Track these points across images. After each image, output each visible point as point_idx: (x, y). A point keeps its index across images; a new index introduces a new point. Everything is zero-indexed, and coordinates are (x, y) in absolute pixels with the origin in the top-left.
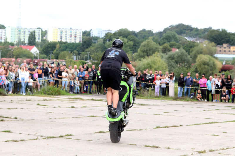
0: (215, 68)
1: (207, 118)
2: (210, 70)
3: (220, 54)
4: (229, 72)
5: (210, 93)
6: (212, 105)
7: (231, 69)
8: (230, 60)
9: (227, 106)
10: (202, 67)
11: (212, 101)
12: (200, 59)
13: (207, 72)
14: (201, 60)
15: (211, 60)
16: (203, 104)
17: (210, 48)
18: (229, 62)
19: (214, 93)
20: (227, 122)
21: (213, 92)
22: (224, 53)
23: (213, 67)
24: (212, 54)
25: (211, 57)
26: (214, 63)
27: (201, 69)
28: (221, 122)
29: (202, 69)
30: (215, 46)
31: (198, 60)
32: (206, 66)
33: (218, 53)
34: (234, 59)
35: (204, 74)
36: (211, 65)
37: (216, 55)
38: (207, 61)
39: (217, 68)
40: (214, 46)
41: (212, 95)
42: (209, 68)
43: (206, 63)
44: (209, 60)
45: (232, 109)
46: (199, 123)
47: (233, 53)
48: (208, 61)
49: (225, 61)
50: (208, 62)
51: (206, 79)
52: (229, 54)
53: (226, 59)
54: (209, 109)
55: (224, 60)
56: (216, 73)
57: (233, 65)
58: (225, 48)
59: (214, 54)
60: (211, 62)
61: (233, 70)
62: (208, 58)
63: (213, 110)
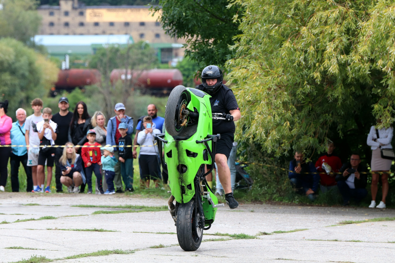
0: (37, 82)
1: (12, 246)
2: (18, 89)
3: (52, 34)
4: (84, 93)
6: (31, 205)
7: (90, 84)
8: (85, 55)
9: (78, 204)
11: (30, 189)
13: (12, 94)
15: (22, 56)
17: (18, 17)
18: (81, 61)
19: (34, 164)
20: (78, 256)
21: (32, 161)
22: (65, 30)
23: (31, 78)
24: (24, 34)
25: (20, 45)
26: (31, 64)
28: (61, 257)
30: (34, 7)
32: (7, 77)
33: (43, 33)
34: (96, 49)
36: (21, 72)
37: (38, 39)
38: (7, 57)
39: (42, 81)
40: (30, 8)
41: (29, 170)
42: (16, 82)
43: (6, 65)
44: (17, 56)
45: (96, 213)
47: (92, 29)
48: (12, 58)
49: (68, 58)
50: (13, 63)
52: (81, 34)
53: (70, 51)
54: (20, 218)
55: (64, 55)
56: (41, 97)
57: (94, 71)
58: (66, 14)
59: (30, 36)
60: (23, 61)
61: (96, 86)
62: (11, 50)
63: (34, 220)
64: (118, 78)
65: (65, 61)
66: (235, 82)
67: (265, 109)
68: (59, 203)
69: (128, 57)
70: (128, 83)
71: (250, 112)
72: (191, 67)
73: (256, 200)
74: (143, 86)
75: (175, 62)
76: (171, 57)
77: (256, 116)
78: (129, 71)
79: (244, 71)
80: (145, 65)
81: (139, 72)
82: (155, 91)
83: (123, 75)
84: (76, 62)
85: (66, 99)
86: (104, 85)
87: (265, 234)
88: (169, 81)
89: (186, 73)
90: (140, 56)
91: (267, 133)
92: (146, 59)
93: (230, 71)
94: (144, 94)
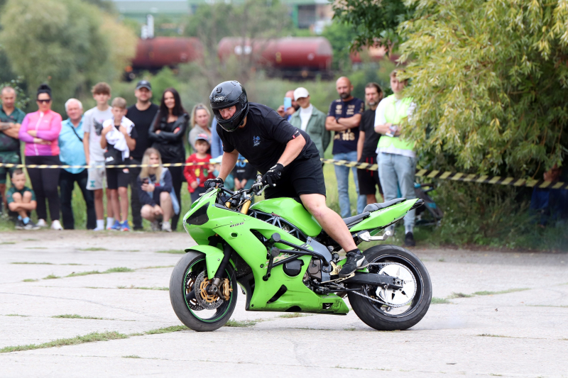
0: (102, 58)
1: (64, 314)
2: (73, 69)
4: (176, 75)
5: (76, 184)
6: (93, 250)
7: (186, 61)
8: (178, 15)
9: (167, 248)
10: (33, 54)
11: (91, 224)
12: (23, 12)
13: (62, 77)
14: (29, 16)
15: (79, 17)
16: (43, 244)
18: (172, 26)
19: (98, 187)
21: (95, 181)
23: (93, 51)
26: (93, 29)
27: (27, 64)
28: (140, 332)
29: (34, 62)
31: (13, 20)
32: (56, 50)
34: (196, 6)
35: (44, 88)
36: (78, 42)
38: (56, 19)
39: (111, 57)
41: (90, 197)
43: (54, 31)
44: (71, 17)
46: (22, 344)
48: (62, 20)
49: (151, 21)
50: (66, 28)
51: (58, 116)
53: (154, 10)
54: (77, 269)
55: (145, 16)
56: (109, 81)
57: (192, 40)
60: (81, 25)
61: (196, 64)
62: (62, 8)
63: (97, 273)
64: (230, 51)
65: (146, 24)
66: (413, 57)
67: (461, 99)
68: (137, 247)
69: (246, 18)
70: (247, 60)
71: (437, 104)
72: (345, 35)
73: (447, 244)
74: (270, 64)
75: (320, 26)
76: (313, 19)
77: (446, 109)
78: (248, 41)
79: (427, 39)
80: (272, 32)
81: (263, 42)
82: (289, 73)
83: (239, 47)
84: (166, 26)
85: (148, 84)
86: (209, 62)
87: (461, 296)
88: (311, 57)
89: (338, 44)
90: (265, 17)
91: (464, 138)
92: (274, 22)
93: (407, 39)
94: (271, 76)
